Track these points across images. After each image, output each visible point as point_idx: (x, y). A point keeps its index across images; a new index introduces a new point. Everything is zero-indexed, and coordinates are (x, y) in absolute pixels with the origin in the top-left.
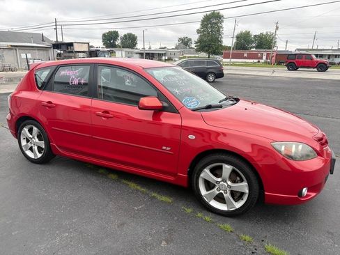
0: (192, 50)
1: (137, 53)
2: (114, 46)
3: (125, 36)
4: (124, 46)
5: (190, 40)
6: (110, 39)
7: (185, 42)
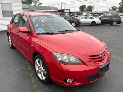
0: (116, 12)
1: (91, 13)
2: (83, 11)
3: (88, 7)
4: (87, 11)
5: (117, 7)
6: (82, 8)
7: (114, 8)
